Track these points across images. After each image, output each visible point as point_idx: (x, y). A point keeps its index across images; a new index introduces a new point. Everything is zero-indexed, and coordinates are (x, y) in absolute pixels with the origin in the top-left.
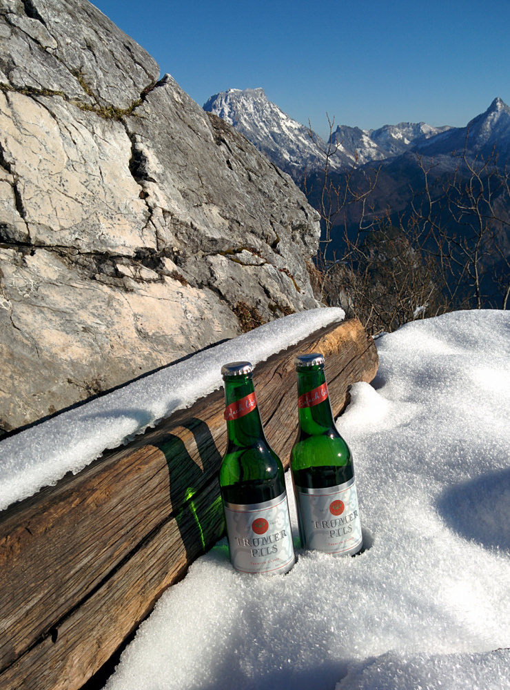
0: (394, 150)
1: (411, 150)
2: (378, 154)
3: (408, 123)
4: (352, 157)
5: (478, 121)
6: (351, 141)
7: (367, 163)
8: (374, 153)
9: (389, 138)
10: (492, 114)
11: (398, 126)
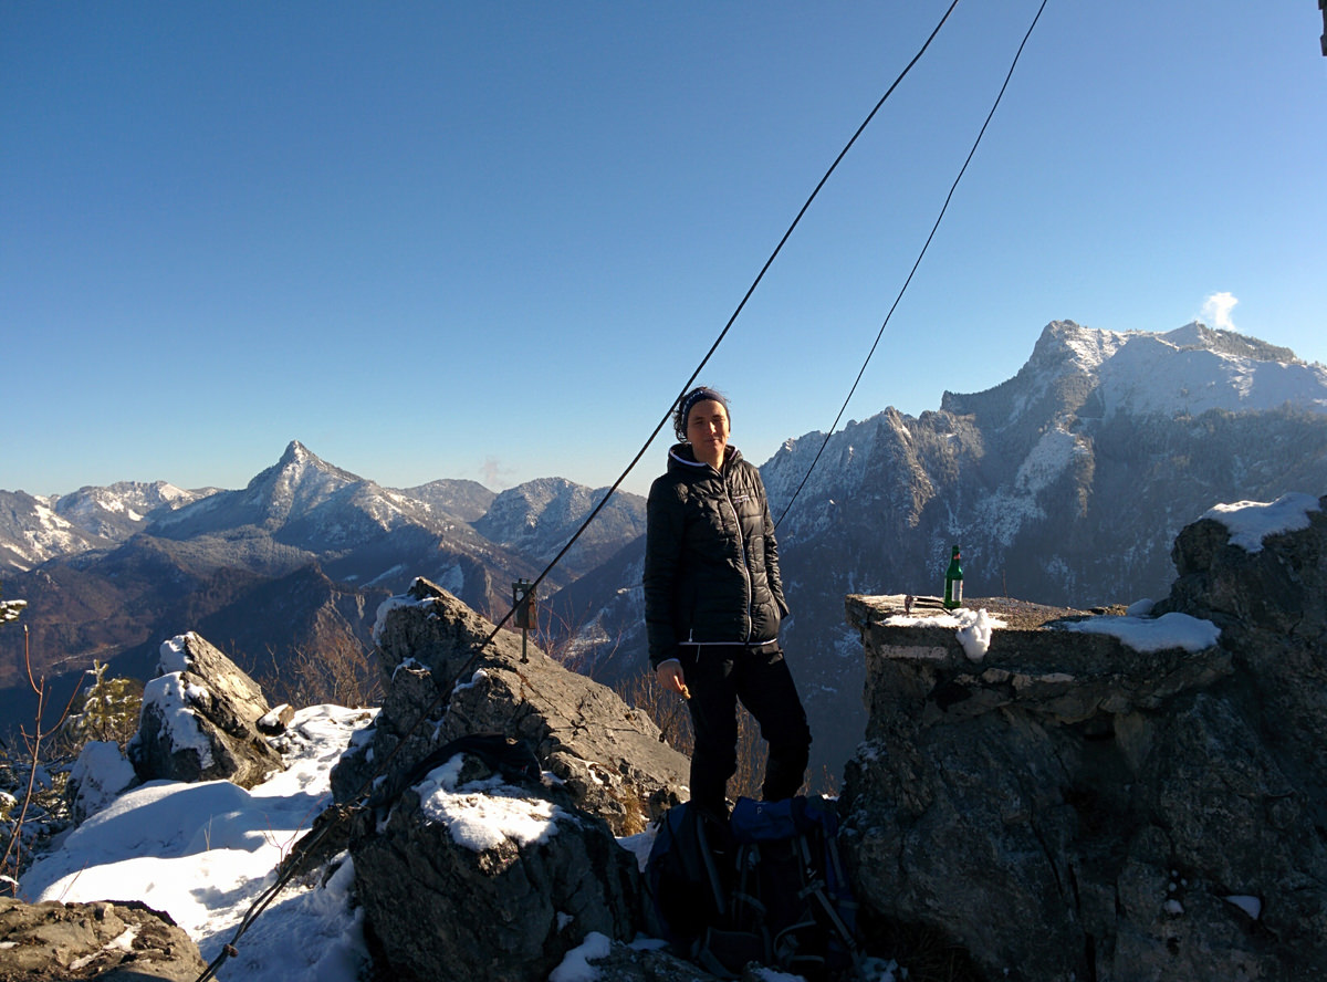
0: (109, 531)
1: (145, 532)
2: (75, 541)
3: (133, 483)
4: (15, 549)
5: (267, 479)
6: (10, 516)
7: (52, 560)
8: (65, 539)
9: (95, 510)
10: (290, 468)
11: (113, 489)
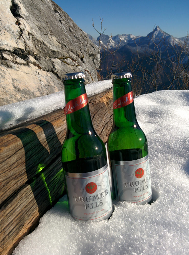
0: (121, 44)
1: (127, 44)
2: (115, 45)
3: (126, 34)
4: (105, 46)
5: (151, 34)
6: (105, 40)
7: (111, 49)
8: (113, 45)
9: (119, 39)
10: (156, 32)
11: (122, 35)
